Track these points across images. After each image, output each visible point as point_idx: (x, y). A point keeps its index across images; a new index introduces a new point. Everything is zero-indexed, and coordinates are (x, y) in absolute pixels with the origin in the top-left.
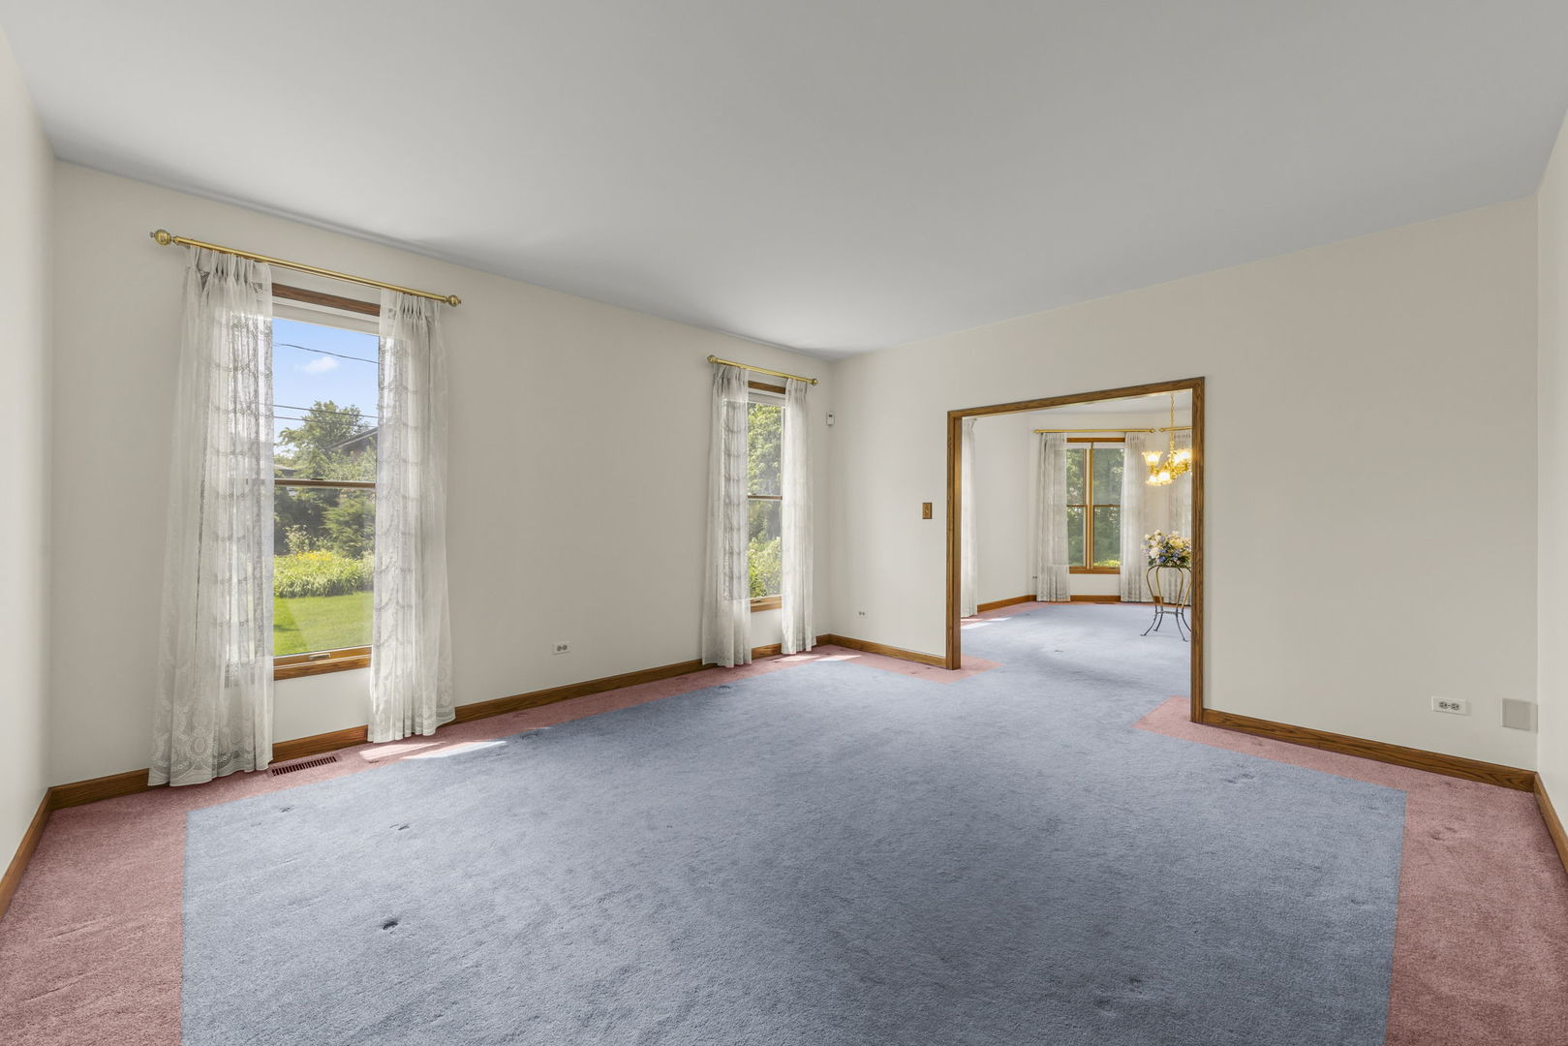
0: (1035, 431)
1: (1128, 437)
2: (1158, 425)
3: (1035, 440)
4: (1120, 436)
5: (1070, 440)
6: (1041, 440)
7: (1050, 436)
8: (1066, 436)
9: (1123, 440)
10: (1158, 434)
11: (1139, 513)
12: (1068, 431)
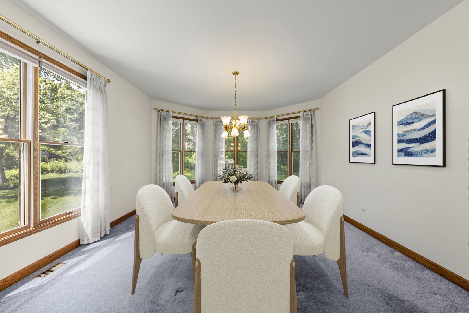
0: (155, 109)
1: (199, 119)
2: (210, 116)
3: (155, 114)
4: (195, 118)
5: (173, 117)
6: (158, 114)
7: (163, 113)
8: (171, 114)
9: (196, 121)
10: (209, 120)
11: (203, 155)
12: (173, 112)
